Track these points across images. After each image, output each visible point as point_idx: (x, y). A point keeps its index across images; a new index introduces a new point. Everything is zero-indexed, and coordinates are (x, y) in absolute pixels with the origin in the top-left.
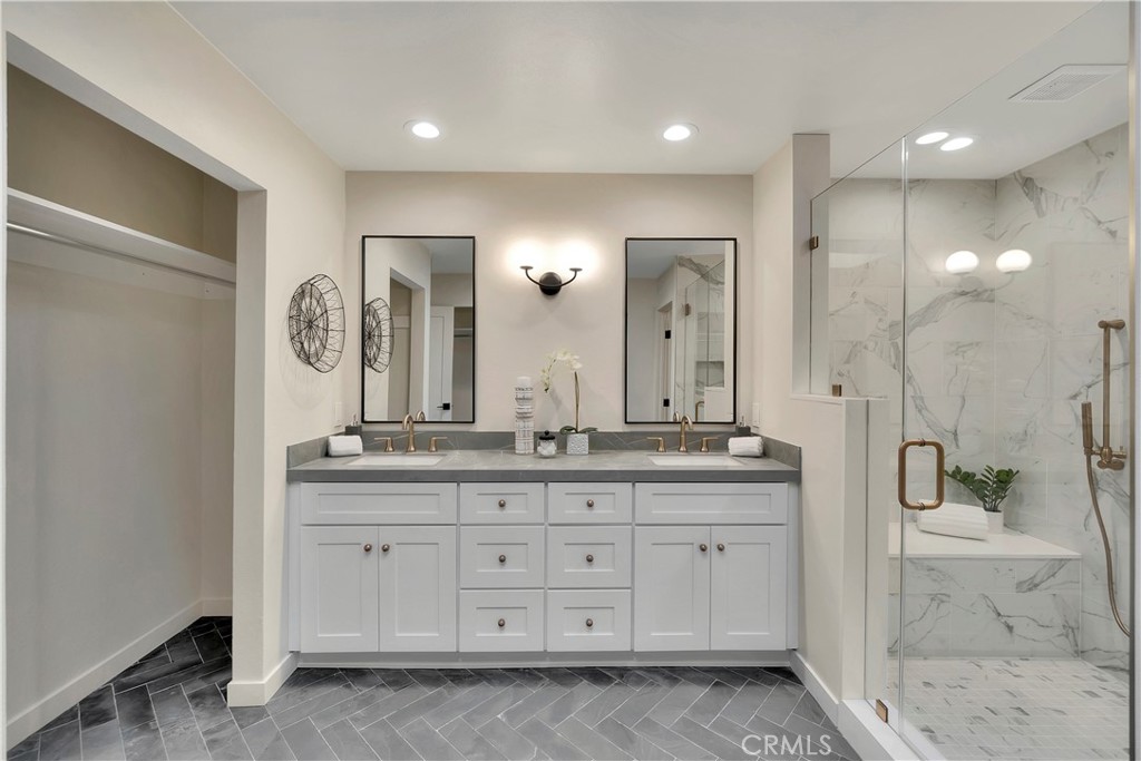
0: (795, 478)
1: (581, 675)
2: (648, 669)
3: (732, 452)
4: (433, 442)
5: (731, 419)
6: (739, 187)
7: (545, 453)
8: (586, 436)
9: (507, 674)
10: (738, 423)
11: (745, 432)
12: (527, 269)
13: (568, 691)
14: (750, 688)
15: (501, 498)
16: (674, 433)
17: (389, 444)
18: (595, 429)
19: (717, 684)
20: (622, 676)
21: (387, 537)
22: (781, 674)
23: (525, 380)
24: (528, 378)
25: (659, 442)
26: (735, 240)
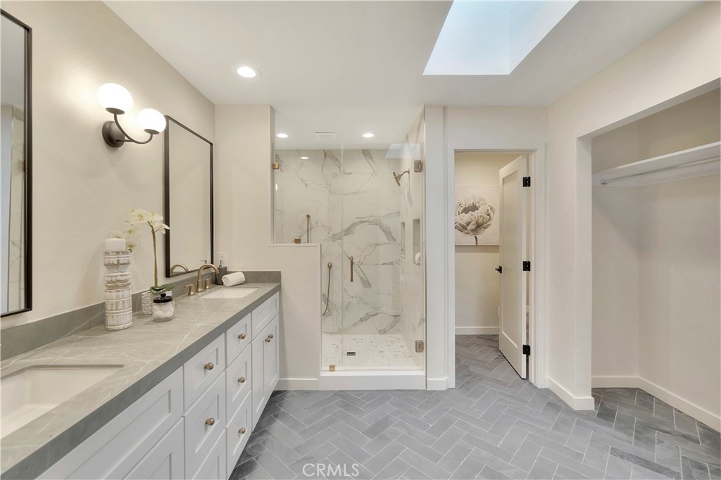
0: (280, 288)
11: (225, 271)
25: (190, 287)
26: (211, 144)
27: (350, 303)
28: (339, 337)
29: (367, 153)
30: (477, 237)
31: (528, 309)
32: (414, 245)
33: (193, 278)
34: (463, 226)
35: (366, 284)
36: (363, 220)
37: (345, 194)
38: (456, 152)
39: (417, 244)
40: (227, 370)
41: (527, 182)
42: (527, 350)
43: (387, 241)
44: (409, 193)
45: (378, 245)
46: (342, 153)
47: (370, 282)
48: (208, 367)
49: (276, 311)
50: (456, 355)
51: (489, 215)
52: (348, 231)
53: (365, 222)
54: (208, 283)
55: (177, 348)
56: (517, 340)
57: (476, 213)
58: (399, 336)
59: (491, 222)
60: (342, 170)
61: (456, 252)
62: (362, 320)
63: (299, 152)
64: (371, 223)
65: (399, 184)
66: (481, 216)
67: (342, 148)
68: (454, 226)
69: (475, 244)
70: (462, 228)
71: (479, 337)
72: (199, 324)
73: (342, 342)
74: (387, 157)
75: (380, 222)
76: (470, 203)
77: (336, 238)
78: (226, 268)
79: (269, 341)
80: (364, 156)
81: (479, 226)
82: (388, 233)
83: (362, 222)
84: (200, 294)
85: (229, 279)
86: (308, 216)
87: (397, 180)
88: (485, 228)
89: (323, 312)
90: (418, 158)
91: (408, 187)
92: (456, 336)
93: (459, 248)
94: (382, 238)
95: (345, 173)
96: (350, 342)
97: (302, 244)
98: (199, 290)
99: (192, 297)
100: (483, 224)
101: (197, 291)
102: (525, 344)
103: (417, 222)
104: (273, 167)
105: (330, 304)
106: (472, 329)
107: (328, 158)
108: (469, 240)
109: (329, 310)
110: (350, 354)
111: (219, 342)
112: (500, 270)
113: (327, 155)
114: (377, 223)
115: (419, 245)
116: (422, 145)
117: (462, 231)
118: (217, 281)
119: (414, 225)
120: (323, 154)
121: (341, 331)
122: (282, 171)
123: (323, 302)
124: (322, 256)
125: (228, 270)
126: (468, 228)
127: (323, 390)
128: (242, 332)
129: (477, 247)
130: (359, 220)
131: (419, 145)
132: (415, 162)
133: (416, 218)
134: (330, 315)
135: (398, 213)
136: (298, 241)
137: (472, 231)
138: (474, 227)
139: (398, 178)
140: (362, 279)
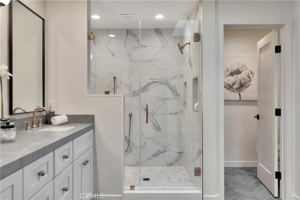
0: (93, 127)
25: (27, 123)
26: (43, 20)
27: (145, 143)
28: (138, 168)
29: (158, 31)
30: (241, 93)
31: (279, 147)
32: (194, 97)
33: (30, 118)
34: (230, 86)
35: (158, 128)
36: (155, 81)
37: (142, 62)
38: (225, 26)
39: (196, 96)
40: (55, 179)
41: (278, 49)
42: (278, 175)
43: (173, 97)
44: (190, 60)
45: (167, 99)
46: (140, 32)
47: (160, 127)
48: (41, 174)
49: (91, 143)
50: (225, 180)
51: (249, 77)
52: (144, 89)
53: (157, 82)
54: (41, 122)
55: (18, 156)
56: (271, 168)
57: (240, 76)
58: (182, 168)
59: (251, 83)
60: (140, 43)
61: (225, 105)
62: (154, 156)
63: (108, 31)
64: (161, 83)
65: (182, 53)
66: (243, 78)
67: (140, 27)
68: (223, 85)
69: (239, 99)
70: (229, 87)
71: (242, 169)
72: (35, 144)
73: (139, 171)
74: (173, 35)
75: (168, 83)
76: (236, 68)
77: (135, 94)
78: (54, 112)
79: (86, 165)
80: (156, 33)
81: (242, 86)
82: (174, 90)
83: (155, 82)
84: (34, 129)
85: (56, 120)
86: (115, 78)
87: (181, 50)
88: (246, 87)
89: (126, 149)
90: (197, 32)
91: (189, 55)
92: (225, 168)
93: (227, 102)
94: (170, 94)
95: (142, 46)
96: (145, 172)
97: (110, 95)
98: (34, 126)
99: (29, 131)
100: (245, 85)
101: (32, 127)
102: (277, 171)
103: (196, 80)
104: (89, 38)
105: (130, 143)
106: (237, 163)
107: (129, 35)
108: (235, 96)
109: (130, 148)
110: (145, 179)
111: (49, 157)
112: (258, 117)
113: (129, 32)
114: (165, 83)
115: (197, 97)
116: (199, 21)
117: (229, 89)
118: (47, 121)
119: (193, 83)
120: (126, 32)
121: (138, 164)
122: (95, 44)
123: (125, 142)
124: (125, 108)
125: (55, 114)
126: (234, 87)
128: (66, 153)
129: (240, 101)
130: (152, 81)
131: (197, 21)
132: (195, 34)
133: (195, 77)
134: (131, 152)
135: (181, 75)
136: (107, 93)
137: (237, 89)
138: (238, 86)
139: (181, 48)
140: (154, 124)
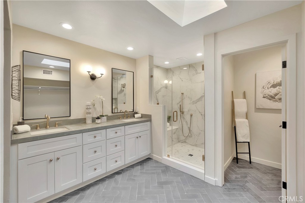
0: (150, 121)
1: (114, 175)
2: (127, 168)
3: (135, 118)
4: (56, 124)
5: (132, 111)
6: (133, 61)
7: (98, 122)
8: (106, 117)
9: (96, 182)
10: (134, 111)
11: (137, 113)
12: (89, 72)
13: (114, 179)
14: (146, 163)
15: (94, 135)
16: (123, 114)
17: (38, 126)
18: (108, 115)
19: (140, 165)
20: (123, 171)
21: (57, 155)
22: (148, 159)
23: (89, 103)
24: (90, 103)
25: (120, 117)
26: (133, 72)
27: (200, 133)
34: (271, 96)
48: (95, 137)
52: (200, 100)
54: (129, 116)
77: (194, 103)
79: (137, 138)
86: (182, 93)
95: (198, 73)
98: (125, 118)
102: (284, 182)
105: (191, 132)
107: (191, 68)
108: (277, 105)
110: (191, 155)
117: (270, 100)
126: (276, 97)
127: (163, 163)
137: (280, 99)
